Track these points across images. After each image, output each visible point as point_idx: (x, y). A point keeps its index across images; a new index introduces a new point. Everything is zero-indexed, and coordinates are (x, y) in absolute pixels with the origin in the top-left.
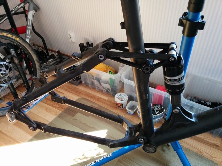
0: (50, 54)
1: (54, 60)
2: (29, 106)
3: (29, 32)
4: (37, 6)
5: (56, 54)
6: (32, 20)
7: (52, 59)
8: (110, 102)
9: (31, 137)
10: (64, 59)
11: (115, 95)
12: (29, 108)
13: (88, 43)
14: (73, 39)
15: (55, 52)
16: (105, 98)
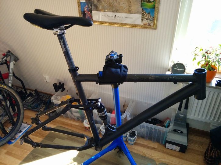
0: (28, 93)
1: (33, 98)
2: (16, 138)
3: (11, 78)
4: (16, 57)
5: (33, 93)
6: (13, 69)
7: (30, 97)
8: (80, 127)
9: (20, 161)
10: (41, 95)
11: (84, 121)
12: (15, 139)
13: (60, 83)
14: (48, 80)
15: (32, 90)
16: (77, 124)
